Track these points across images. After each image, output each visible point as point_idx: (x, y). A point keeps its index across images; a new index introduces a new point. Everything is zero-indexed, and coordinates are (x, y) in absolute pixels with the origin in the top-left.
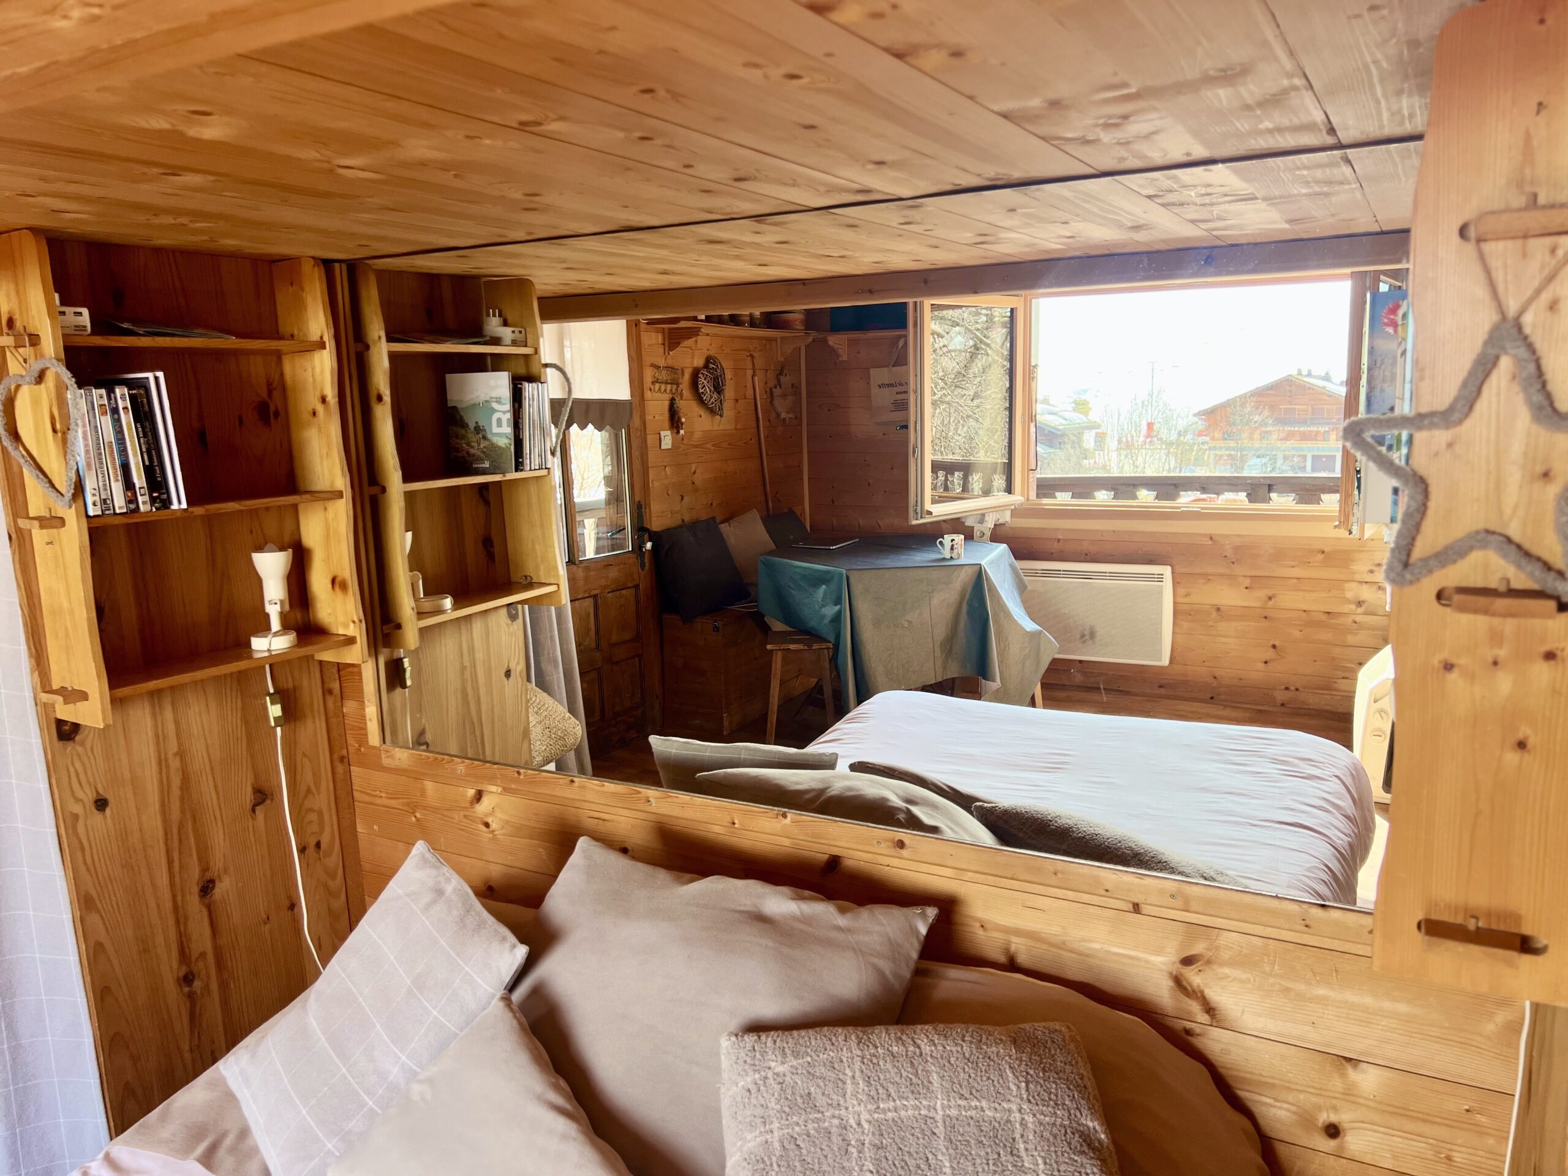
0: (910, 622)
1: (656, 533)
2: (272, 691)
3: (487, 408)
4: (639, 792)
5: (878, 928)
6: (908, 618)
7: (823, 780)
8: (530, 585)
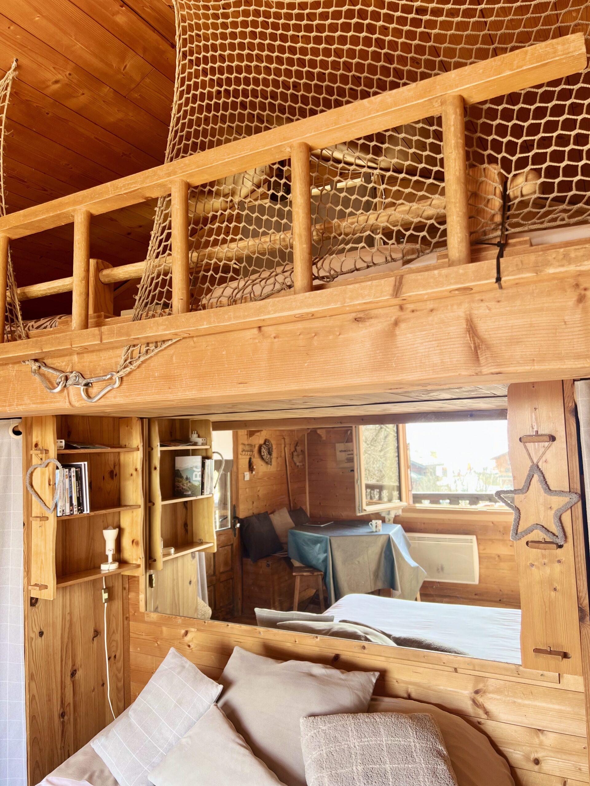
0: (359, 562)
1: (241, 519)
2: (104, 587)
3: (191, 470)
4: (256, 629)
5: (357, 679)
6: (358, 559)
7: (330, 626)
8: (201, 543)
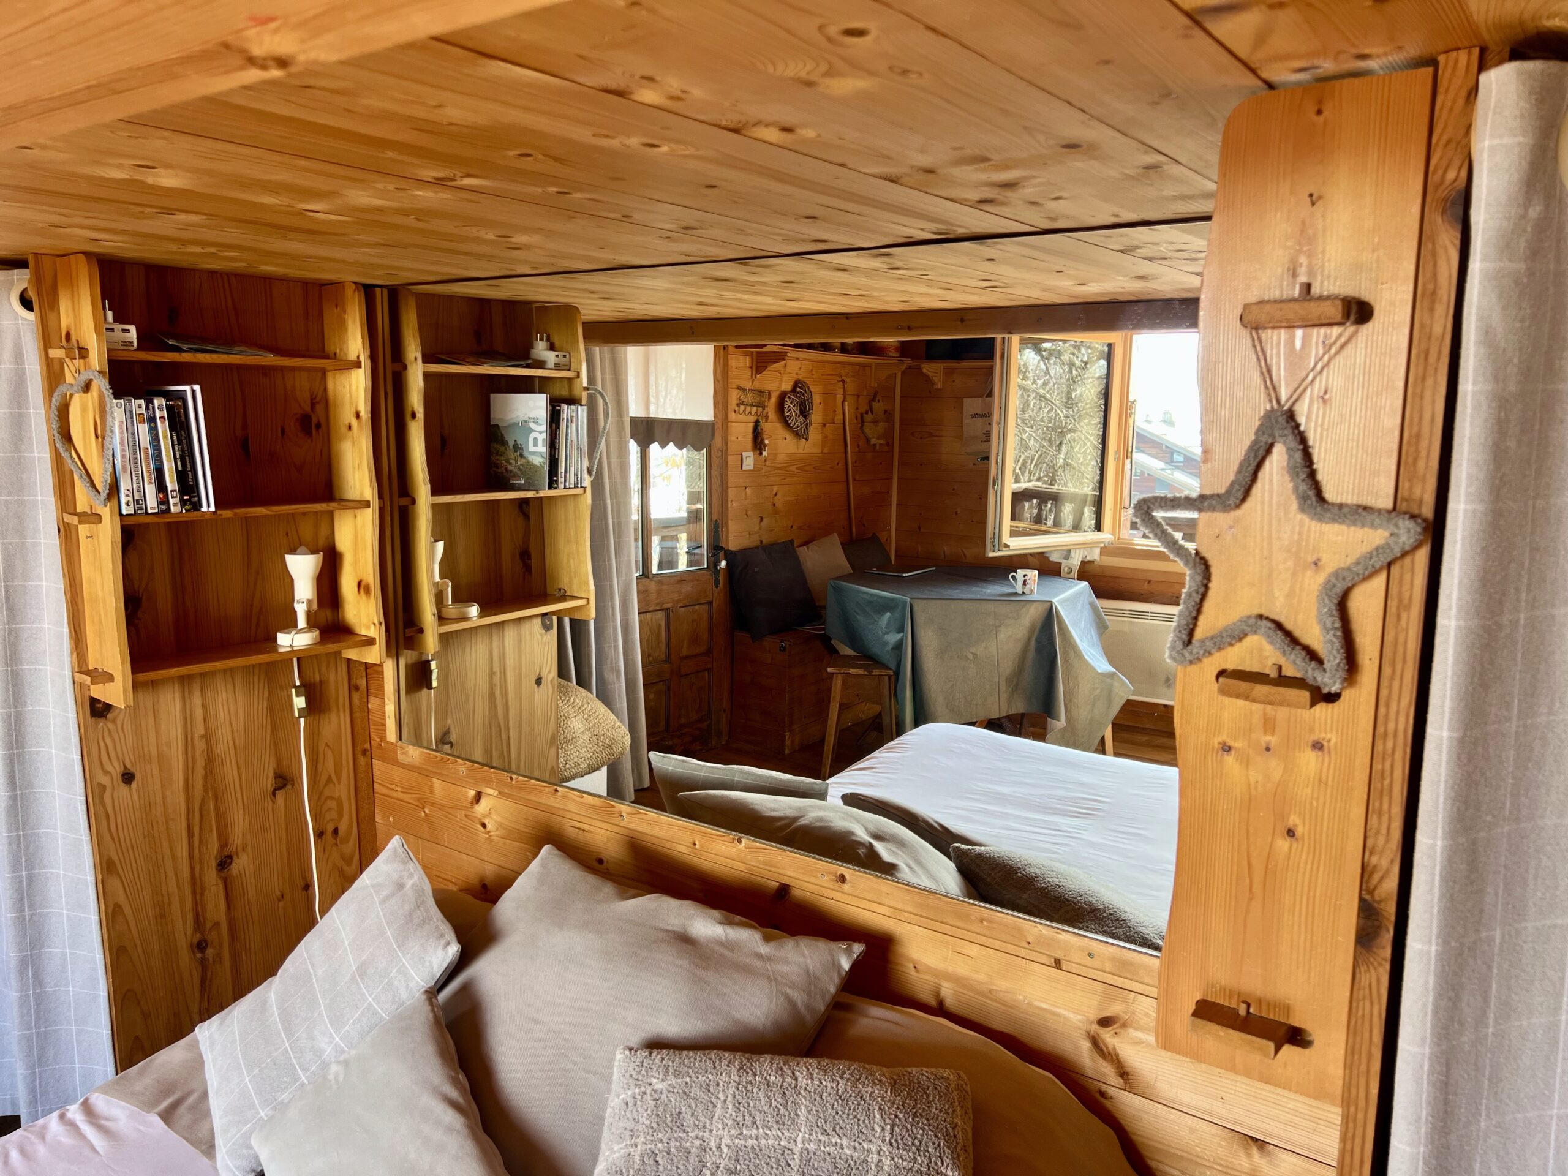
0: (975, 654)
1: (731, 552)
2: (298, 684)
3: (524, 427)
4: (613, 807)
5: (801, 960)
6: (973, 650)
7: (799, 809)
8: (563, 598)
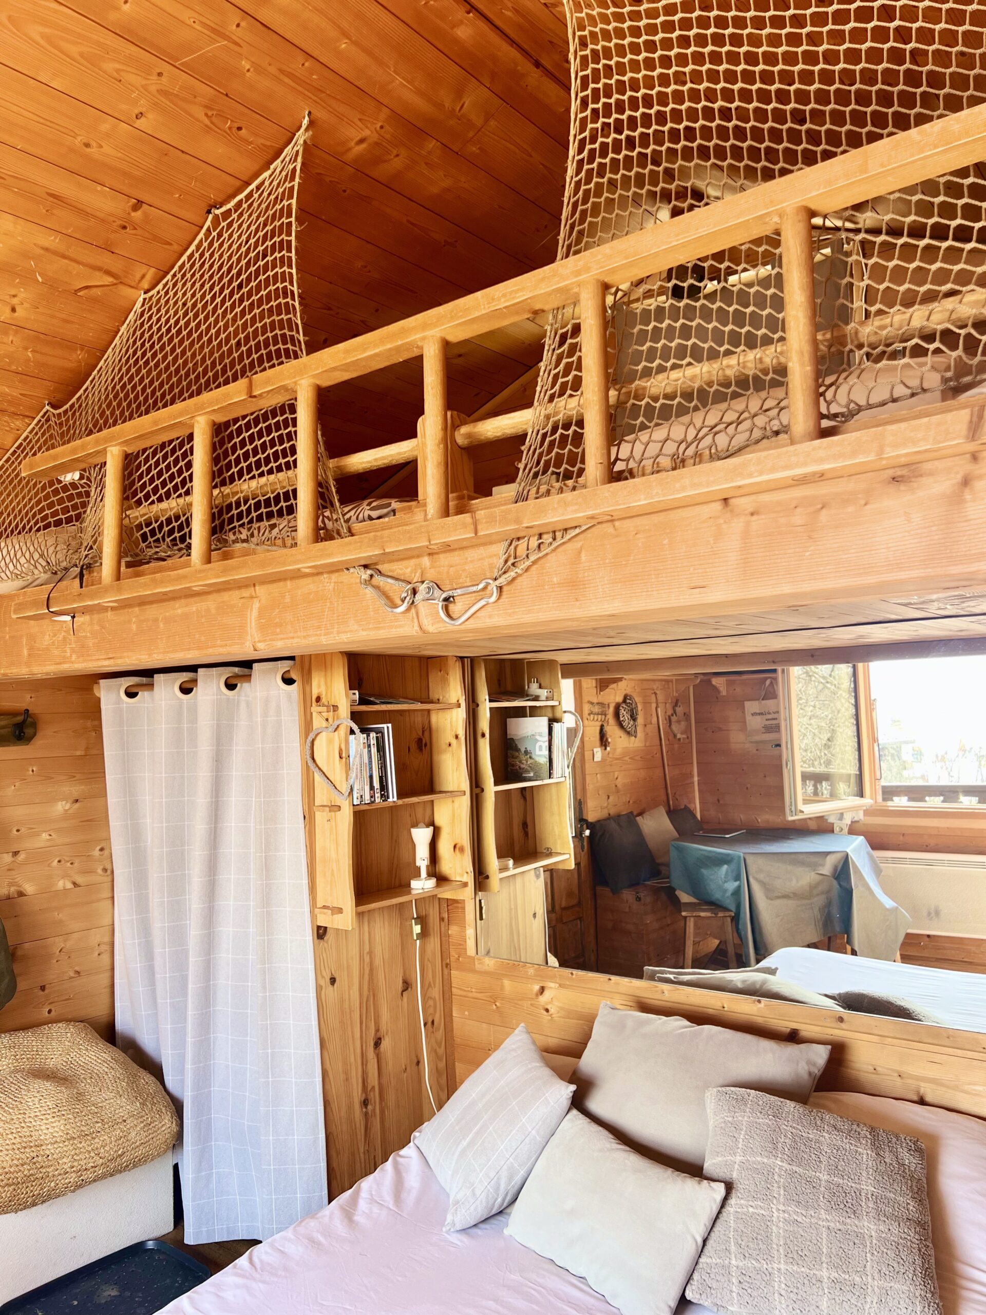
1: (591, 823)
2: (415, 916)
3: (531, 739)
4: (657, 987)
8: (549, 854)
